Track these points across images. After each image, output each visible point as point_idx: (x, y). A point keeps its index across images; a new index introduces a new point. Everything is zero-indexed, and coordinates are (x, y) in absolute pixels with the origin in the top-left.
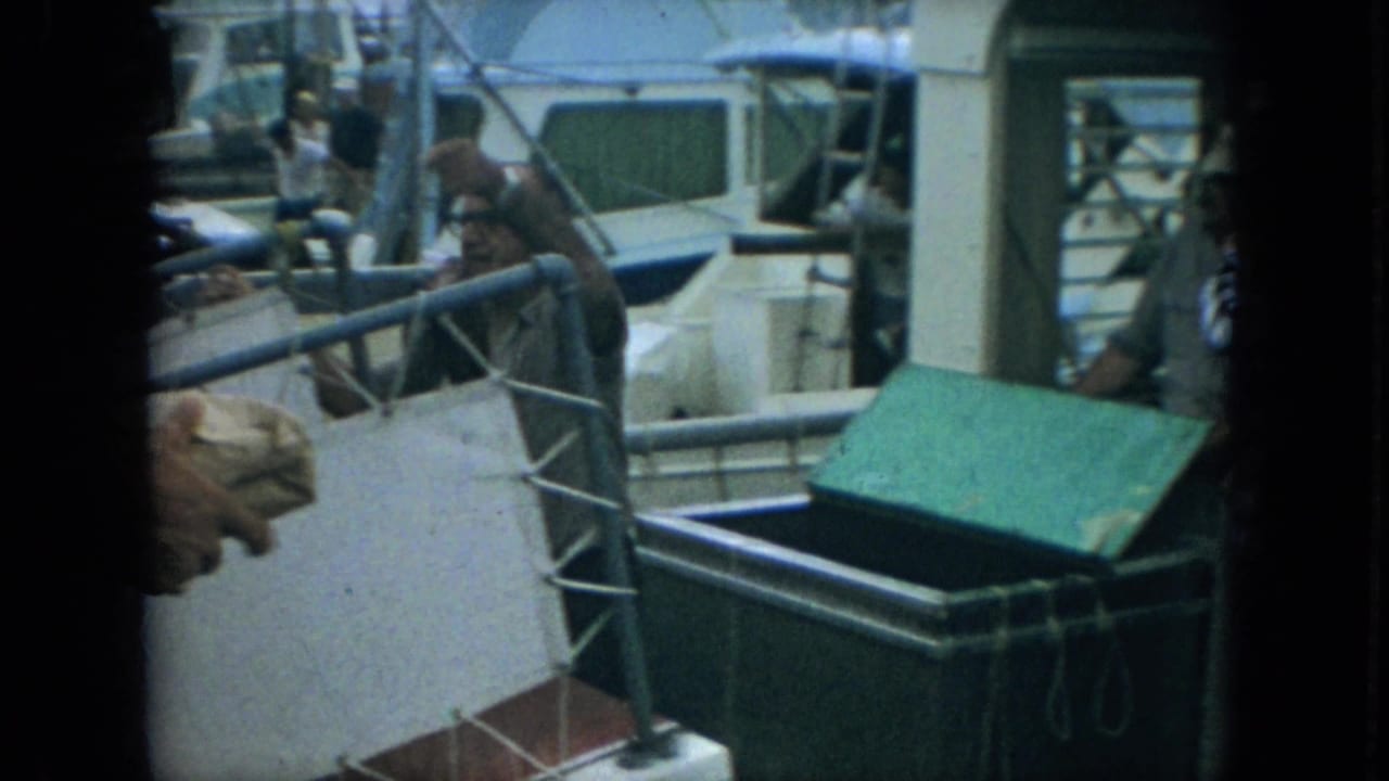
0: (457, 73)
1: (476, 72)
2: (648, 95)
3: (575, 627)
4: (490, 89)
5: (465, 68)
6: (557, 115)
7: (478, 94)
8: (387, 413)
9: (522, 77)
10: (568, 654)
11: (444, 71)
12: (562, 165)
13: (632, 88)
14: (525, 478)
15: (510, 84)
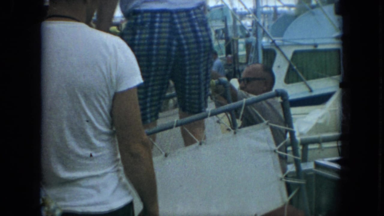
0: (268, 42)
1: (273, 42)
2: (320, 47)
3: (289, 192)
4: (277, 47)
5: (271, 41)
6: (295, 53)
7: (274, 48)
8: (235, 133)
9: (286, 43)
10: (287, 199)
11: (264, 41)
12: (298, 68)
13: (316, 45)
14: (275, 151)
15: (283, 45)
